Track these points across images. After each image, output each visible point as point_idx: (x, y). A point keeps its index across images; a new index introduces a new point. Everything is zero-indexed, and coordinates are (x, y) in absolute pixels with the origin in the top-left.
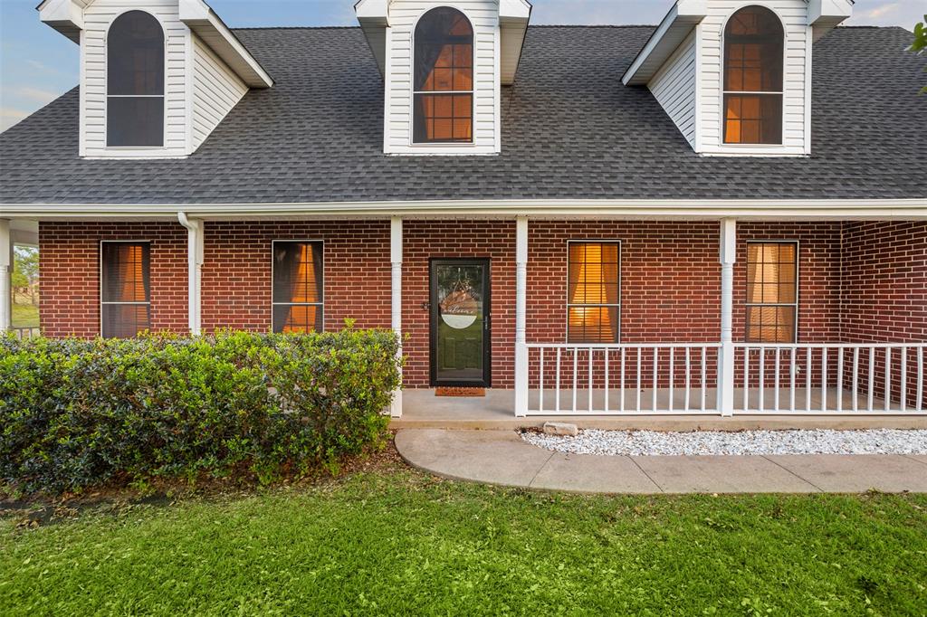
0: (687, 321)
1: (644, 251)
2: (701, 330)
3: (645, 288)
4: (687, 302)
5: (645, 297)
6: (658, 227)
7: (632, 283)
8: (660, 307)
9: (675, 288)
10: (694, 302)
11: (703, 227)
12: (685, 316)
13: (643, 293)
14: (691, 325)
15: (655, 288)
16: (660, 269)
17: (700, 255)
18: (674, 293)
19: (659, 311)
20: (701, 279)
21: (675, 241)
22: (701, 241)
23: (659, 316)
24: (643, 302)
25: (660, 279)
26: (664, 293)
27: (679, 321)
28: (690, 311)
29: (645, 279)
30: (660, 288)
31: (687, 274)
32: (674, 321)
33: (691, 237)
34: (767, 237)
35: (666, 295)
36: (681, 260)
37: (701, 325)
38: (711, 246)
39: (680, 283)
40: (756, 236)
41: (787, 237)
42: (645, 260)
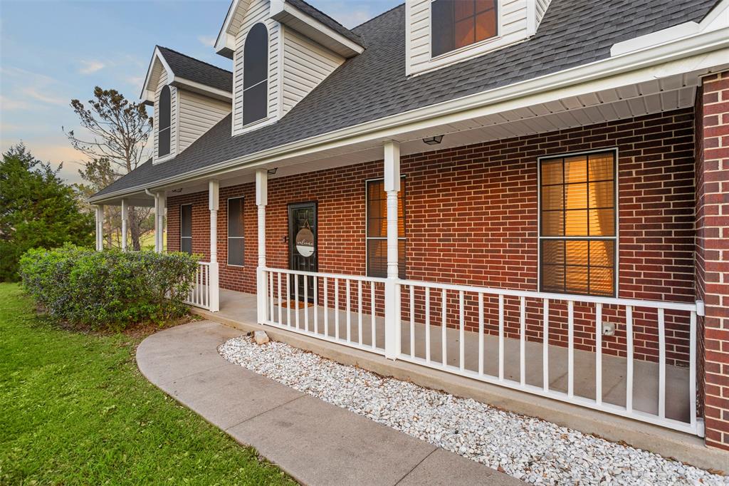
0: (467, 256)
1: (425, 183)
2: (483, 267)
3: (426, 221)
4: (467, 235)
5: (425, 230)
6: (437, 156)
7: (415, 216)
8: (440, 240)
9: (454, 220)
10: (475, 235)
11: (483, 149)
12: (465, 251)
13: (424, 226)
14: (471, 261)
15: (435, 220)
16: (439, 201)
17: (481, 182)
18: (454, 225)
19: (439, 245)
20: (482, 208)
21: (454, 169)
22: (481, 166)
23: (440, 250)
24: (424, 235)
25: (440, 211)
26: (443, 225)
27: (459, 256)
28: (470, 246)
29: (425, 211)
30: (440, 220)
31: (467, 204)
32: (454, 255)
33: (470, 162)
34: (565, 149)
35: (445, 228)
36: (461, 189)
37: (482, 262)
38: (492, 170)
39: (459, 215)
40: (549, 151)
41: (594, 145)
42: (425, 192)
